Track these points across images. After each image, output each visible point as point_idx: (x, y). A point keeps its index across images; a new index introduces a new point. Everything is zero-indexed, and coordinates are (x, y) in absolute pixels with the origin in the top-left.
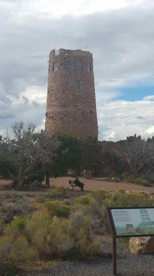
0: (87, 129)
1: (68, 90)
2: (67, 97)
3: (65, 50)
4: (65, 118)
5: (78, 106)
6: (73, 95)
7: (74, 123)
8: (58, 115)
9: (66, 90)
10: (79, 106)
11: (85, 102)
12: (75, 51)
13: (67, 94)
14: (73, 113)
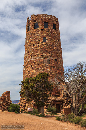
1: (37, 44)
2: (36, 49)
4: (34, 66)
7: (41, 69)
8: (29, 64)
10: (46, 55)
12: (42, 15)
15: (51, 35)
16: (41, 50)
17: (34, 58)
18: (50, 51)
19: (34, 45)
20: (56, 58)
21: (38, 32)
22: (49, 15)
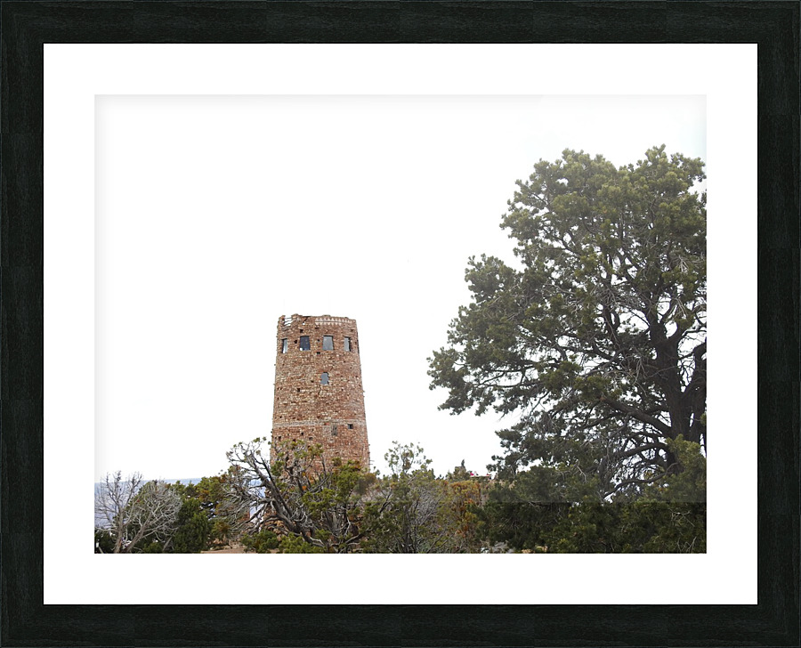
1: (307, 388)
2: (306, 401)
3: (301, 316)
5: (325, 416)
6: (316, 397)
9: (302, 388)
11: (339, 409)
12: (319, 317)
13: (305, 394)
14: (315, 430)
15: (341, 366)
16: (318, 405)
17: (300, 423)
18: (337, 405)
19: (299, 390)
20: (351, 421)
21: (308, 359)
22: (334, 318)
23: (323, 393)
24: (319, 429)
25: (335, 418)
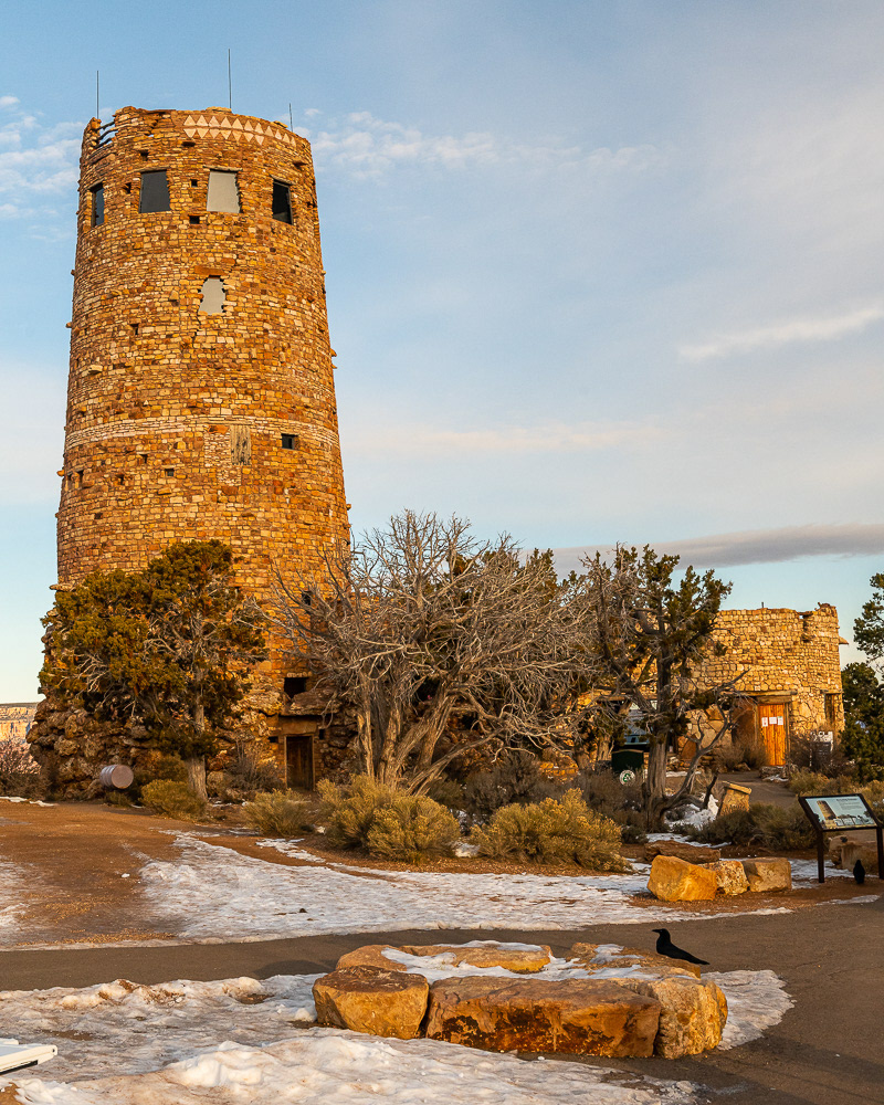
0: (265, 533)
2: (154, 362)
3: (141, 113)
4: (138, 477)
5: (214, 405)
6: (185, 348)
7: (190, 500)
8: (103, 463)
9: (145, 322)
10: (219, 406)
11: (257, 386)
12: (196, 115)
13: (152, 341)
14: (182, 446)
15: (261, 263)
16: (193, 368)
17: (138, 428)
18: (250, 373)
19: (135, 326)
20: (291, 426)
21: (163, 236)
22: (243, 120)
23: (207, 339)
24: (195, 443)
25: (242, 412)
